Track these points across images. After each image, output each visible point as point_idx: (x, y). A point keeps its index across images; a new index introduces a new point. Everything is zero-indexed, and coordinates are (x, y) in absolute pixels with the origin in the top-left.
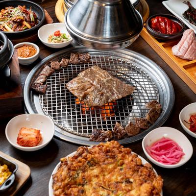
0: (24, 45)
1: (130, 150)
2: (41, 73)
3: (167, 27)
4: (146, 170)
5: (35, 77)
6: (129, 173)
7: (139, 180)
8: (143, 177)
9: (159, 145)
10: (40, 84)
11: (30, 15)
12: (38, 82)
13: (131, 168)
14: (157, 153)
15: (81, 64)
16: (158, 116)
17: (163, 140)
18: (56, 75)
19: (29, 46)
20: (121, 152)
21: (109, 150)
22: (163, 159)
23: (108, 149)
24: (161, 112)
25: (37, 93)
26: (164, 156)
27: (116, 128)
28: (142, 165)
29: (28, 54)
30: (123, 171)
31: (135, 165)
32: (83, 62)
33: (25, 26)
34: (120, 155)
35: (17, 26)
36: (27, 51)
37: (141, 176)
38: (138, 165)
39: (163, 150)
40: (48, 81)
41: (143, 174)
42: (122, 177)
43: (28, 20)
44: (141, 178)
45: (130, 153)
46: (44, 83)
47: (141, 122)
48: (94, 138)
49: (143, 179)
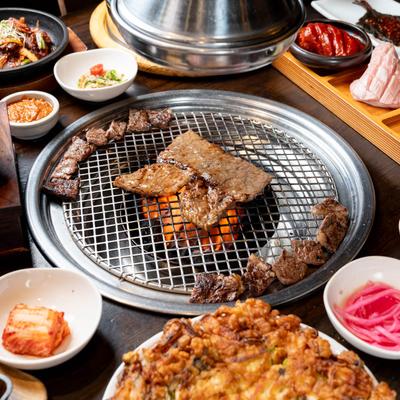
0: (24, 97)
1: (298, 319)
2: (66, 155)
3: (335, 42)
4: (345, 370)
5: (51, 164)
6: (302, 381)
7: (334, 397)
8: (343, 389)
9: (362, 302)
10: (65, 179)
11: (35, 36)
12: (59, 175)
13: (306, 368)
14: (362, 321)
15: (155, 131)
16: (343, 234)
17: (371, 289)
18: (100, 158)
19: (37, 98)
20: (274, 326)
21: (245, 323)
22: (381, 335)
23: (241, 320)
24: (348, 224)
25: (58, 199)
26: (381, 330)
27: (251, 268)
28: (333, 358)
29: (34, 114)
30: (286, 377)
31: (317, 358)
32: (158, 127)
33: (26, 58)
34: (274, 336)
35: (8, 60)
36: (30, 108)
37: (336, 386)
38: (323, 358)
39: (375, 314)
40: (82, 172)
41: (339, 381)
42: (286, 391)
43: (30, 45)
44: (336, 391)
45: (298, 327)
46: (73, 176)
47: (309, 250)
48: (200, 294)
49: (344, 394)
